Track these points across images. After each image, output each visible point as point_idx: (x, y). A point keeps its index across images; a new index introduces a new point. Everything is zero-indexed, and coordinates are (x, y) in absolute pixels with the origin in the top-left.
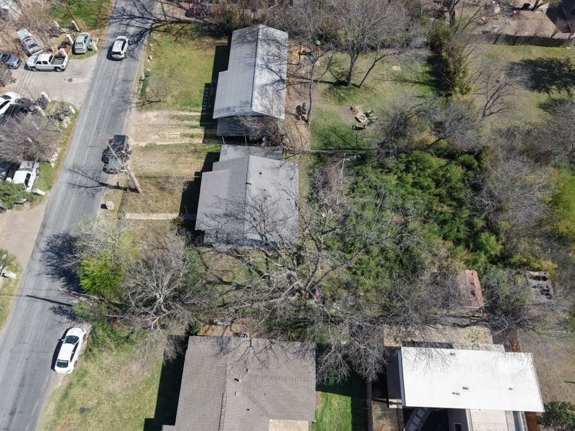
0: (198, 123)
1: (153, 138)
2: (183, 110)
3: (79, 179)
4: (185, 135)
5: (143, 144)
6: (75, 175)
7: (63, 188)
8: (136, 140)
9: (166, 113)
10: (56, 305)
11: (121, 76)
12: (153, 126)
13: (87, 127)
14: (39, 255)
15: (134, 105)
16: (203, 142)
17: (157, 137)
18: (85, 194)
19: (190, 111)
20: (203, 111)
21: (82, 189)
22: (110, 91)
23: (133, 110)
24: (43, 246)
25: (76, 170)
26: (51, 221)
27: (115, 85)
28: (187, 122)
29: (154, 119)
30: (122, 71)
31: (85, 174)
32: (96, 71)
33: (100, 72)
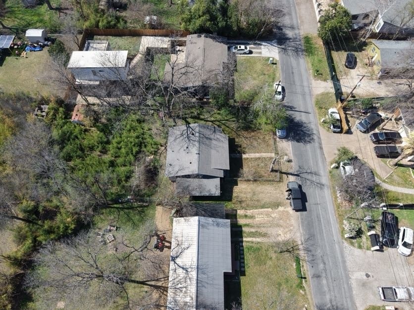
0: (244, 229)
1: (275, 214)
2: (258, 243)
3: (314, 178)
4: (252, 217)
5: (281, 209)
6: (318, 181)
7: (322, 172)
8: (287, 212)
9: (272, 240)
10: (293, 109)
11: (324, 282)
12: (278, 226)
13: (329, 222)
14: (315, 132)
15: (301, 247)
16: (236, 210)
17: (273, 215)
18: (306, 168)
19: (252, 242)
20: (242, 242)
21: (309, 171)
22: (327, 263)
23: (300, 243)
24: (315, 137)
25: (319, 185)
26: (318, 151)
27: (325, 270)
28: (253, 230)
29: (280, 232)
30: (326, 289)
31: (312, 182)
32: (350, 289)
33: (346, 286)
